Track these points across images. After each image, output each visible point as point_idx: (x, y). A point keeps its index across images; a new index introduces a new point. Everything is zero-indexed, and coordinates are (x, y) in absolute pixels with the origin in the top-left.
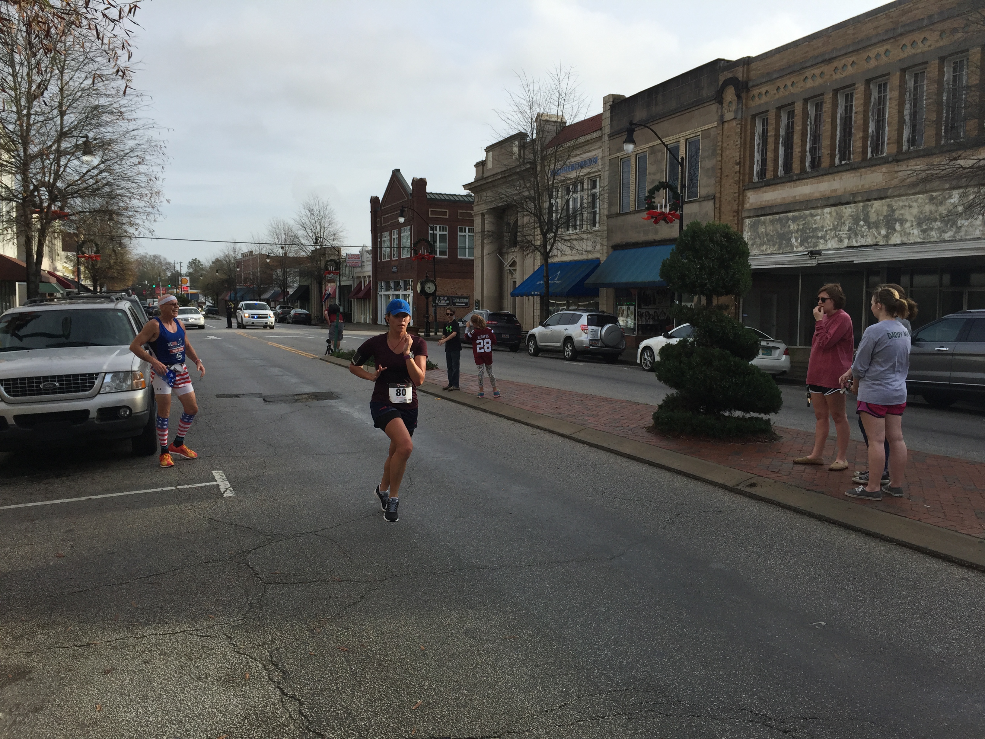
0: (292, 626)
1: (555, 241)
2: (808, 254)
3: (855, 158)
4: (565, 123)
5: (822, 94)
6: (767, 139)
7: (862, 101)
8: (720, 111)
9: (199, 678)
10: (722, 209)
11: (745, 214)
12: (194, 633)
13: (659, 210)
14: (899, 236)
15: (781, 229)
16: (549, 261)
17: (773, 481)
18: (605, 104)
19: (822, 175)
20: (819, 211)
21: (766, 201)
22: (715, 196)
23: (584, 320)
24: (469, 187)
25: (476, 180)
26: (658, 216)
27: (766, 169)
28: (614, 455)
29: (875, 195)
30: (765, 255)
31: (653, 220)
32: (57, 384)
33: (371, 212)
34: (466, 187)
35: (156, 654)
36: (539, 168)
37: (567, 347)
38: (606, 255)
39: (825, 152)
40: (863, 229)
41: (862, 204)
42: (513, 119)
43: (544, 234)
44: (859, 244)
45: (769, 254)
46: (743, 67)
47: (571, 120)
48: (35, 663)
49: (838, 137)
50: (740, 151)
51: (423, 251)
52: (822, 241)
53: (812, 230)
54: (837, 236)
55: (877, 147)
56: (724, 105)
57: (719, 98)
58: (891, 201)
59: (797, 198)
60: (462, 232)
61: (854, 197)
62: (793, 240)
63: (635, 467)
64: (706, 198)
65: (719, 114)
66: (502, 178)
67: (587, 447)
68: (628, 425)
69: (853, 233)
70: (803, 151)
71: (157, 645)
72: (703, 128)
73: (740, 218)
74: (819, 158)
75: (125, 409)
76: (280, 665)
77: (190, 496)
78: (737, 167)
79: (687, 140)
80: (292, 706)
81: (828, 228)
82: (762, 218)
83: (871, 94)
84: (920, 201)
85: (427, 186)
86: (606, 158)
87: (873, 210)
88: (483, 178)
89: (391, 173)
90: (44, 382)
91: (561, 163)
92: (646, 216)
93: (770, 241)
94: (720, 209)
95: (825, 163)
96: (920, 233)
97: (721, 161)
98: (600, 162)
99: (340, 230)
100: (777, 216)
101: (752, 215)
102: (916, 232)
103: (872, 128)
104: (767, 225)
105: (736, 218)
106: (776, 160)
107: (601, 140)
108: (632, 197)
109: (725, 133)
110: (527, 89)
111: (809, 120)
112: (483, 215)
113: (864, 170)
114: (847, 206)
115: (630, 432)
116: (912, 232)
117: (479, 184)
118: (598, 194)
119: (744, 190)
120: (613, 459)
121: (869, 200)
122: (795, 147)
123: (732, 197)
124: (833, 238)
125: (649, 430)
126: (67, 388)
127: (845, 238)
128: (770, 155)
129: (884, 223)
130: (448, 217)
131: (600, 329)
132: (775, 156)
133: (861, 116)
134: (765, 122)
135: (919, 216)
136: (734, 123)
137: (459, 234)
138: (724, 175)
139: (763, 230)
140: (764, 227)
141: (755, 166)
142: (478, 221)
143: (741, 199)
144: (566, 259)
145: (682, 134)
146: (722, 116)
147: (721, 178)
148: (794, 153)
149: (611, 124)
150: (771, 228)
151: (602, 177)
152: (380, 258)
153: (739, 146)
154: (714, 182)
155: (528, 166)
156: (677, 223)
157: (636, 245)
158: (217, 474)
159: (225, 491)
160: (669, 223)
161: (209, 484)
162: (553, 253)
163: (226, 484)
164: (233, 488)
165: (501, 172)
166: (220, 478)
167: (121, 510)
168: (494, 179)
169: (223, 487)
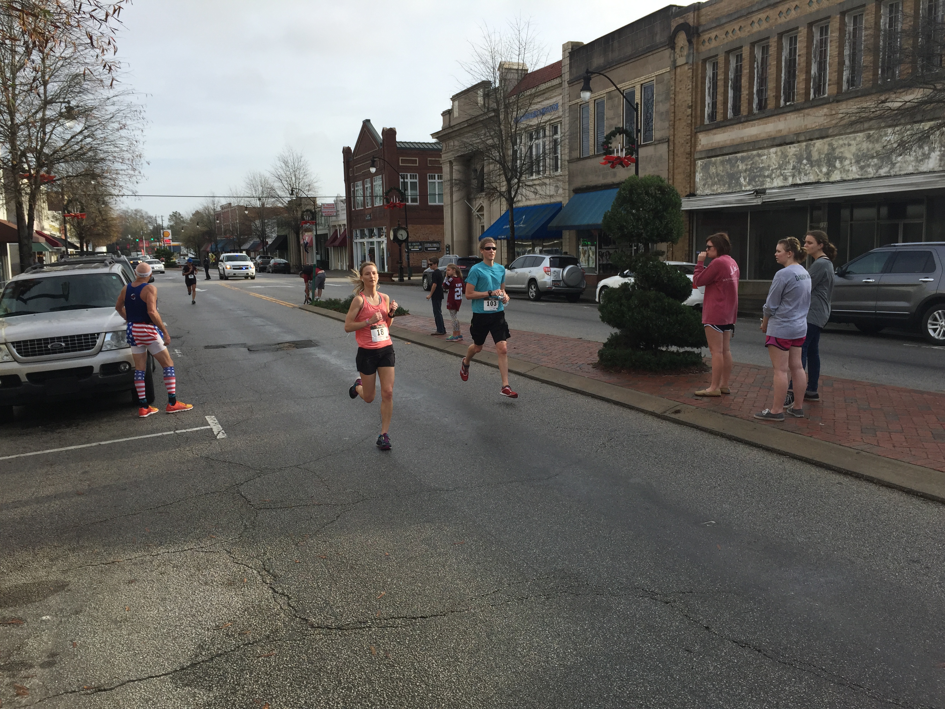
0: (280, 541)
1: (519, 187)
2: (754, 193)
3: (799, 99)
4: (527, 70)
5: (768, 38)
6: (717, 83)
7: (805, 44)
8: (672, 56)
9: (206, 584)
10: (676, 152)
11: (697, 156)
12: (200, 550)
14: (839, 173)
15: (731, 169)
16: (514, 206)
17: (695, 408)
18: (564, 51)
19: (768, 117)
20: (766, 151)
21: (716, 143)
22: (669, 139)
23: (547, 262)
24: (437, 136)
25: (444, 129)
26: (615, 160)
27: (716, 112)
28: (562, 390)
29: (817, 135)
30: (716, 194)
31: (610, 165)
32: (63, 344)
33: (344, 162)
34: (435, 135)
35: (170, 568)
36: (502, 117)
37: (532, 289)
38: (567, 198)
39: (771, 94)
40: (806, 168)
41: (805, 143)
42: (476, 70)
43: (509, 181)
44: (802, 182)
45: (719, 194)
46: (694, 13)
47: (532, 69)
48: (70, 578)
49: (783, 78)
50: (692, 94)
51: (395, 200)
52: (768, 180)
53: (759, 169)
54: (782, 175)
55: (819, 89)
56: (676, 50)
57: (671, 44)
58: (831, 140)
59: (745, 139)
60: (432, 179)
61: (798, 137)
62: (742, 180)
63: (580, 399)
64: (660, 141)
65: (672, 59)
66: (468, 126)
67: (539, 384)
68: (576, 362)
69: (796, 171)
70: (751, 94)
71: (170, 560)
72: (657, 73)
73: (692, 159)
74: (766, 100)
75: (125, 364)
76: (271, 571)
77: (187, 439)
78: (689, 111)
79: (642, 85)
80: (282, 601)
81: (774, 167)
82: (713, 159)
83: (813, 36)
84: (858, 139)
85: (397, 136)
86: (566, 105)
87: (816, 149)
88: (450, 127)
89: (362, 124)
90: (51, 343)
91: (523, 111)
92: (603, 161)
93: (721, 181)
94: (674, 152)
95: (771, 104)
96: (858, 170)
97: (674, 105)
98: (560, 108)
99: (315, 180)
100: (727, 157)
101: (703, 156)
102: (854, 168)
103: (814, 70)
104: (717, 165)
105: (689, 160)
106: (725, 103)
107: (561, 86)
108: (591, 142)
109: (678, 77)
110: (488, 39)
111: (756, 63)
112: (451, 163)
113: (806, 111)
114: (791, 146)
115: (578, 368)
116: (850, 169)
117: (447, 132)
118: (559, 140)
119: (696, 133)
120: (561, 392)
121: (811, 140)
122: (743, 90)
123: (685, 139)
124: (779, 176)
125: (595, 366)
126: (72, 347)
127: (789, 176)
128: (720, 98)
129: (825, 161)
130: (417, 165)
131: (561, 270)
132: (724, 99)
133: (803, 59)
134: (715, 66)
135: (857, 154)
136: (686, 67)
137: (429, 181)
138: (677, 118)
139: (714, 171)
140: (715, 167)
141: (706, 109)
142: (446, 169)
143: (693, 142)
144: (529, 203)
145: (637, 79)
146: (675, 61)
147: (674, 122)
148: (742, 96)
149: (570, 71)
150: (721, 168)
151: (563, 123)
152: (354, 207)
153: (690, 90)
154: (668, 125)
155: (493, 114)
156: (632, 166)
157: (596, 188)
158: (210, 419)
159: (218, 433)
160: (626, 167)
161: (203, 428)
162: (517, 199)
163: (219, 428)
164: (225, 431)
165: (467, 121)
166: (212, 422)
167: (128, 453)
168: (460, 127)
169: (216, 430)
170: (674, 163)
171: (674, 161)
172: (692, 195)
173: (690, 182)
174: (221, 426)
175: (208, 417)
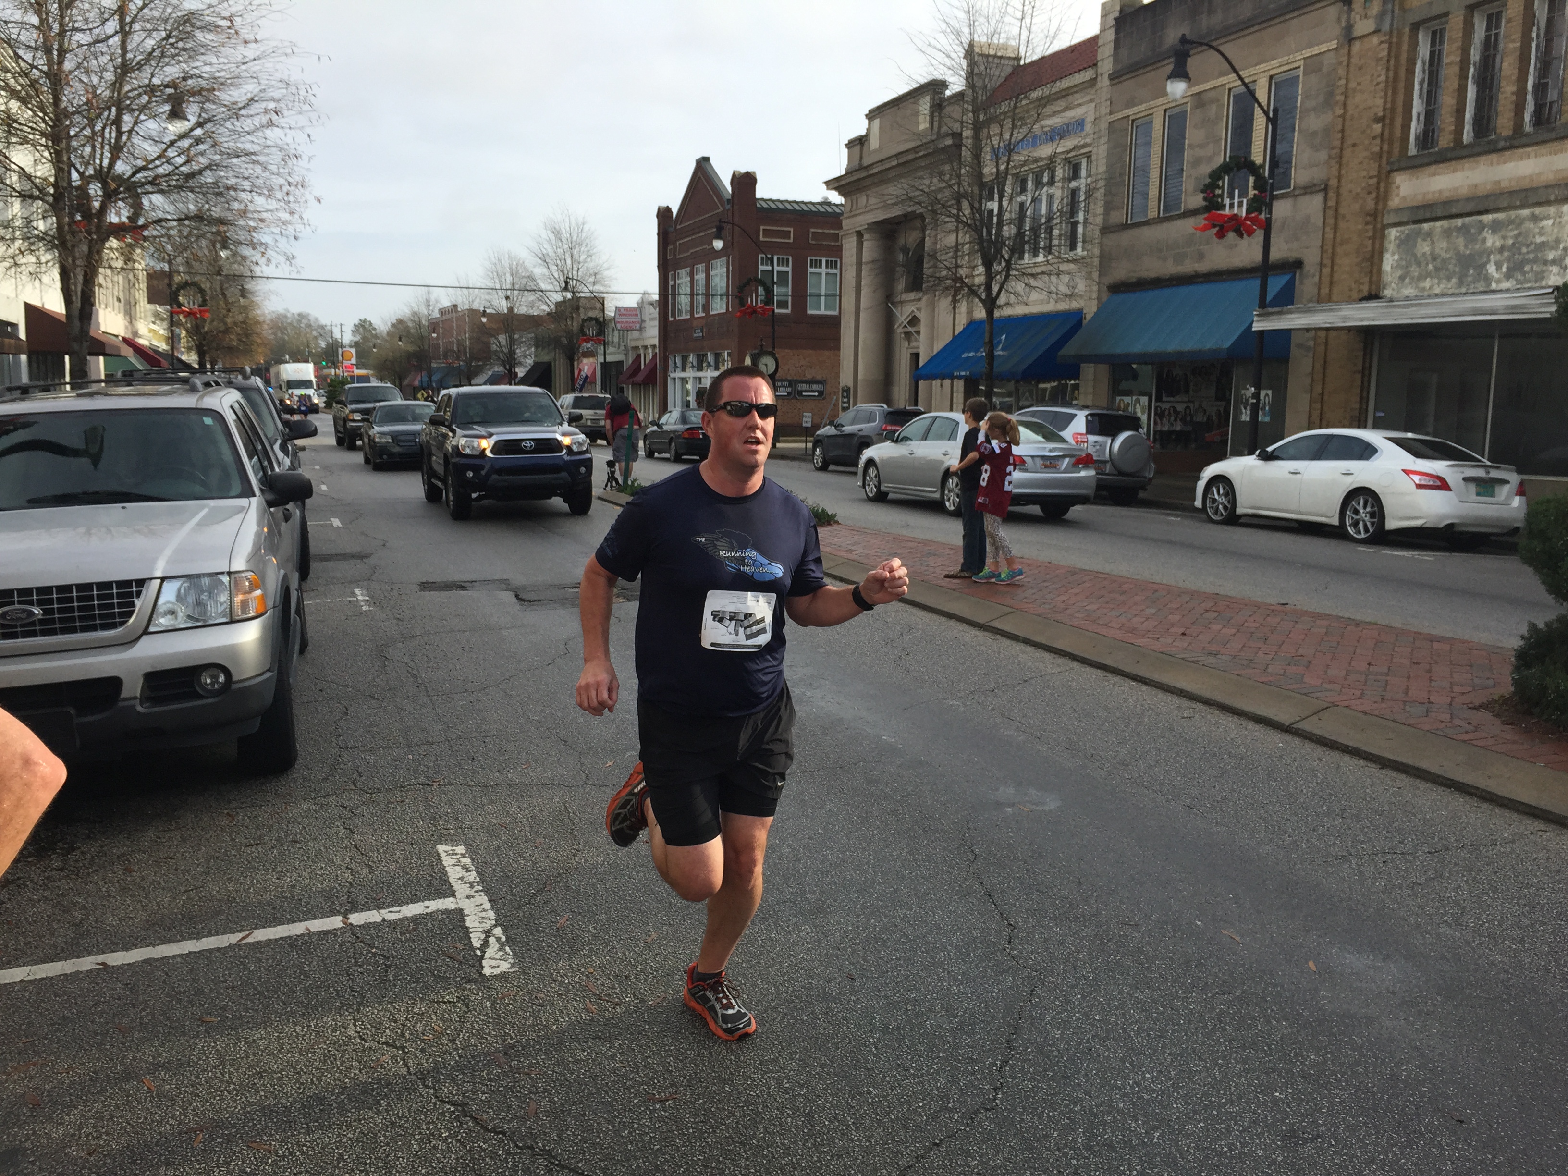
1: (1007, 276)
4: (1018, 59)
6: (1441, 71)
8: (1344, 18)
10: (1342, 211)
11: (1389, 219)
13: (1227, 211)
15: (1466, 246)
16: (996, 314)
18: (1104, 15)
19: (1563, 138)
20: (1552, 210)
21: (1434, 193)
22: (1326, 185)
24: (836, 185)
25: (849, 172)
26: (1225, 222)
27: (1433, 130)
30: (1429, 296)
31: (1215, 230)
32: (36, 611)
33: (658, 234)
34: (832, 184)
38: (1095, 302)
43: (988, 265)
45: (1437, 295)
47: (1030, 56)
50: (1386, 95)
51: (754, 301)
52: (1555, 269)
53: (1533, 247)
56: (1354, 6)
59: (1504, 184)
60: (816, 267)
62: (1491, 269)
64: (1308, 189)
65: (1344, 25)
66: (898, 165)
70: (1521, 93)
72: (1306, 56)
73: (1379, 226)
74: (1556, 104)
75: (214, 671)
78: (1378, 128)
79: (1271, 77)
82: (1426, 226)
85: (757, 187)
86: (1102, 121)
88: (861, 168)
89: (694, 165)
91: (1024, 130)
92: (1203, 224)
93: (1441, 269)
94: (1336, 210)
97: (1343, 116)
98: (1088, 127)
99: (606, 266)
100: (1459, 222)
101: (1404, 220)
104: (1435, 239)
105: (1370, 227)
106: (1460, 111)
107: (1095, 85)
108: (1153, 192)
109: (1354, 60)
111: (1535, 29)
112: (859, 234)
117: (855, 178)
118: (1083, 188)
119: (1390, 172)
123: (1363, 185)
126: (61, 620)
128: (1447, 100)
130: (792, 241)
131: (1110, 440)
132: (1456, 103)
134: (1437, 38)
136: (1375, 40)
137: (810, 270)
138: (1349, 142)
139: (1427, 249)
140: (1429, 242)
141: (1414, 124)
142: (849, 246)
143: (1382, 189)
144: (1019, 310)
145: (1262, 67)
146: (1349, 28)
147: (1342, 149)
148: (1501, 97)
149: (1116, 55)
150: (1444, 244)
151: (1094, 157)
152: (673, 315)
153: (1382, 85)
154: (1326, 157)
155: (949, 141)
156: (1259, 235)
157: (1158, 283)
158: (453, 862)
159: (485, 944)
160: (1245, 236)
161: (434, 905)
162: (1002, 300)
163: (484, 910)
164: (505, 931)
165: (896, 155)
166: (461, 879)
167: (184, 1034)
168: (883, 168)
169: (477, 924)
170: (1335, 233)
171: (1335, 227)
172: (1373, 296)
173: (1371, 272)
174: (490, 901)
175: (448, 848)
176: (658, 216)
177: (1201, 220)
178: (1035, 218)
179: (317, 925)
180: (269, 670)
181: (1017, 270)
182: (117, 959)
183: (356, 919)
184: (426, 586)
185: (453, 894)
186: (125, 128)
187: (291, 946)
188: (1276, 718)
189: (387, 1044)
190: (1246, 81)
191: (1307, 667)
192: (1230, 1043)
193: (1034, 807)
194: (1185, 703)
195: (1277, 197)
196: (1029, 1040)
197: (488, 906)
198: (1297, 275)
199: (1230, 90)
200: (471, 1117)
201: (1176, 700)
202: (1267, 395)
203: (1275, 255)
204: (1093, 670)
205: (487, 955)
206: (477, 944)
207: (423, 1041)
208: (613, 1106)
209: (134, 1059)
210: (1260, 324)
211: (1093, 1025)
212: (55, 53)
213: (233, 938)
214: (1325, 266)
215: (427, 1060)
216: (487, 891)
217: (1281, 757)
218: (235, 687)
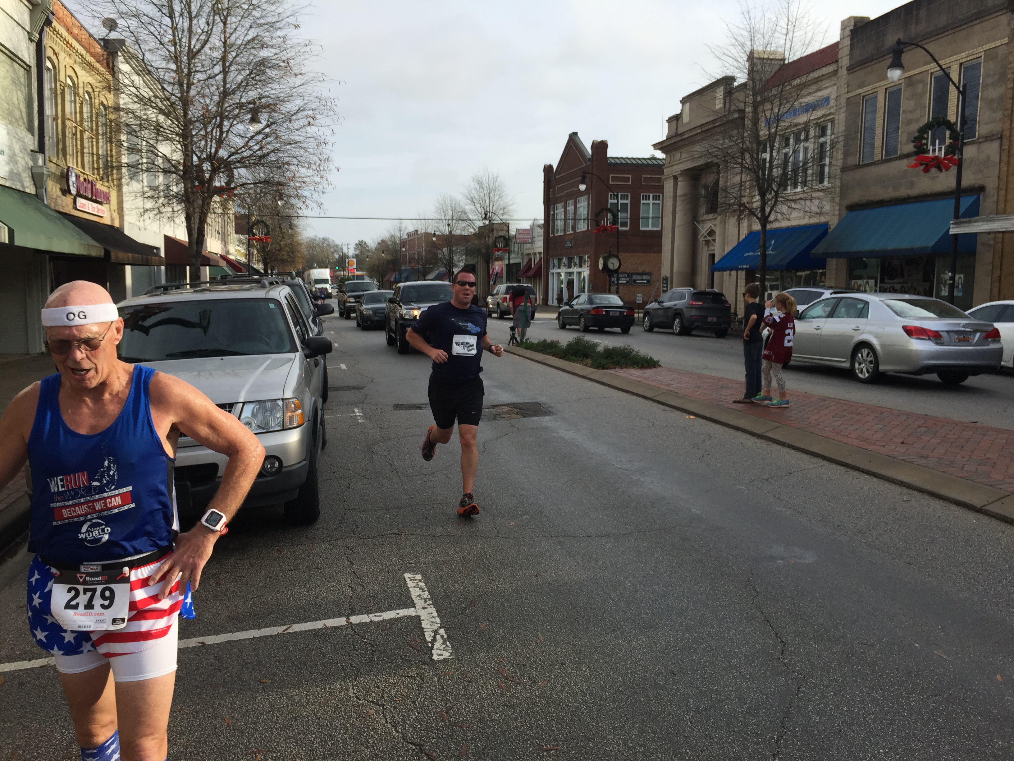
1: (776, 202)
4: (784, 60)
8: (1012, 22)
10: (1012, 152)
16: (768, 227)
18: (843, 29)
22: (1001, 135)
24: (660, 147)
25: (668, 138)
26: (931, 161)
31: (922, 168)
33: (544, 182)
34: (657, 146)
38: (837, 217)
43: (763, 195)
51: (606, 223)
57: (1012, 6)
60: (646, 200)
64: (989, 138)
65: (1012, 27)
66: (702, 132)
72: (986, 47)
75: (273, 461)
79: (961, 64)
85: (608, 150)
86: (842, 97)
88: (677, 135)
89: (568, 137)
91: (788, 105)
92: (914, 163)
94: (1009, 152)
98: (832, 102)
99: (510, 203)
107: (837, 74)
108: (878, 143)
112: (675, 178)
117: (673, 141)
118: (829, 143)
130: (630, 183)
137: (642, 202)
142: (668, 186)
144: (784, 224)
145: (955, 57)
147: (1012, 111)
149: (852, 53)
151: (836, 122)
152: (553, 233)
154: (1001, 116)
155: (736, 115)
156: (954, 170)
157: (881, 203)
158: (414, 585)
159: (434, 640)
160: (944, 171)
161: (403, 613)
162: (772, 218)
163: (433, 617)
164: (446, 632)
165: (701, 126)
166: (419, 596)
167: (250, 690)
168: (691, 134)
169: (429, 626)
170: (1008, 166)
171: (1009, 163)
174: (437, 611)
175: (410, 576)
176: (544, 171)
177: (912, 161)
178: (795, 163)
179: (331, 623)
180: (304, 460)
181: (782, 197)
182: (211, 640)
183: (355, 619)
184: (397, 407)
185: (413, 605)
186: (225, 129)
187: (314, 635)
188: (971, 502)
189: (373, 702)
190: (944, 67)
191: (993, 467)
192: (941, 731)
193: (798, 561)
194: (905, 490)
195: (966, 144)
196: (797, 723)
197: (435, 614)
198: (981, 196)
199: (932, 73)
200: (426, 754)
201: (897, 489)
202: (960, 278)
203: (965, 183)
204: (838, 467)
205: (435, 647)
206: (429, 639)
207: (395, 701)
208: (516, 752)
209: (220, 704)
210: (954, 230)
211: (842, 714)
212: (185, 86)
213: (280, 629)
214: (1001, 189)
215: (398, 714)
216: (435, 605)
217: (975, 529)
218: (284, 470)
